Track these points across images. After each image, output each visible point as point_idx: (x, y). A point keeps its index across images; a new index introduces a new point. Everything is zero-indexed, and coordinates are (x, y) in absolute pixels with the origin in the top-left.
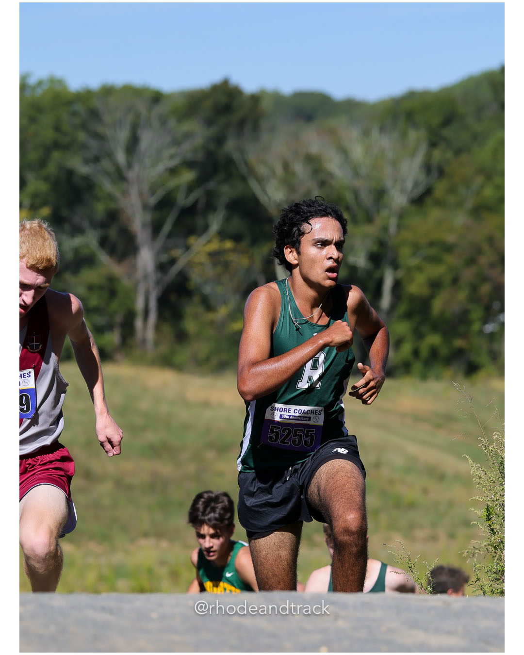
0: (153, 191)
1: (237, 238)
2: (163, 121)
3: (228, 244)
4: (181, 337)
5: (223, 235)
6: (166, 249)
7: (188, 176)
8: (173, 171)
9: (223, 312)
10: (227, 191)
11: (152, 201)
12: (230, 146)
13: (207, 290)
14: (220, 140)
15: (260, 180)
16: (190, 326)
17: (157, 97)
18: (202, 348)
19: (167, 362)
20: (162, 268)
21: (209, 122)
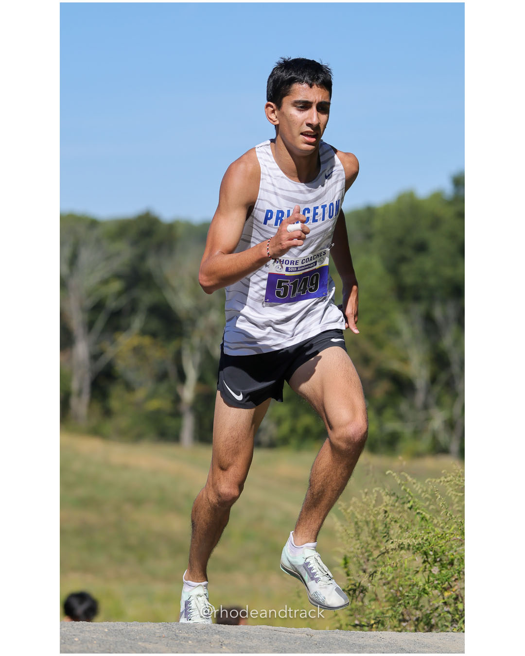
0: (89, 295)
1: (154, 335)
2: (98, 241)
3: (147, 341)
4: (108, 413)
5: (143, 332)
6: (97, 342)
7: (116, 286)
8: (105, 282)
9: (140, 394)
10: (147, 298)
11: (89, 303)
12: (151, 263)
13: (131, 376)
14: (142, 258)
15: (174, 289)
16: (115, 404)
17: (93, 224)
18: (123, 421)
19: (95, 432)
20: (95, 357)
21: (135, 243)
